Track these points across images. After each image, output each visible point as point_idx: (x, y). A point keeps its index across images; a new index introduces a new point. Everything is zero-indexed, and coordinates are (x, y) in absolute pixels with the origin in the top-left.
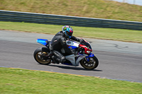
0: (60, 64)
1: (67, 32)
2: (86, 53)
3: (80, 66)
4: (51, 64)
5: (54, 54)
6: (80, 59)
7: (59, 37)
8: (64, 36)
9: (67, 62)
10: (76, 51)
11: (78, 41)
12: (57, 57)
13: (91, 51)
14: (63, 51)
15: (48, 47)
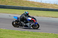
0: (23, 27)
1: (26, 14)
2: (34, 22)
3: (32, 28)
4: (20, 27)
5: (21, 23)
6: (32, 25)
7: (23, 16)
8: (25, 15)
9: (26, 26)
10: (30, 21)
11: (31, 17)
12: (22, 24)
13: (36, 21)
14: (25, 22)
15: (18, 20)
